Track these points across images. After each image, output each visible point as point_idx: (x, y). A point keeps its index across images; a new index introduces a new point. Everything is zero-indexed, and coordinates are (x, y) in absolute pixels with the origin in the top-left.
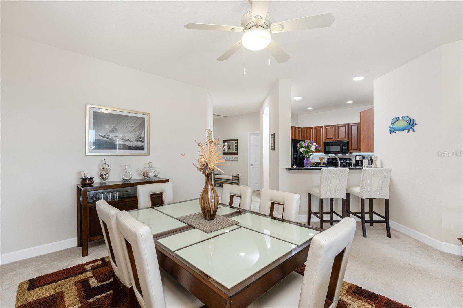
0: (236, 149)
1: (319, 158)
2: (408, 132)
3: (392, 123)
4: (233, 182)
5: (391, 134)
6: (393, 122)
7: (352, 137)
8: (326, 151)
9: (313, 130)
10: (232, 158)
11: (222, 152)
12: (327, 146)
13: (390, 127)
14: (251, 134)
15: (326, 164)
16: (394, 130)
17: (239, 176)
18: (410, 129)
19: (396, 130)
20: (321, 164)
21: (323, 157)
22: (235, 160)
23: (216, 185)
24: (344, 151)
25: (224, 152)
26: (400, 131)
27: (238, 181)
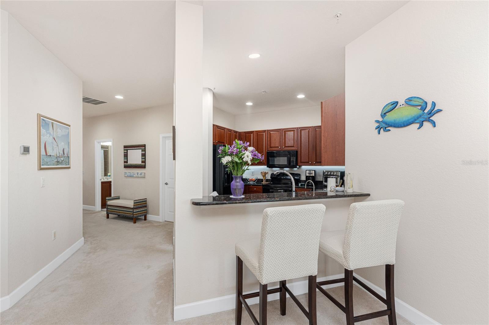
0: (143, 160)
1: (261, 172)
2: (419, 128)
3: (383, 114)
4: (135, 211)
5: (379, 133)
6: (384, 112)
7: (302, 145)
8: (270, 164)
9: (253, 135)
10: (138, 173)
11: (123, 164)
12: (271, 157)
13: (377, 121)
14: (165, 137)
15: (269, 181)
16: (386, 126)
17: (146, 201)
18: (424, 123)
19: (391, 126)
20: (264, 182)
21: (267, 172)
22: (142, 176)
23: (109, 217)
24: (292, 164)
25: (126, 164)
26: (405, 126)
27: (145, 209)
